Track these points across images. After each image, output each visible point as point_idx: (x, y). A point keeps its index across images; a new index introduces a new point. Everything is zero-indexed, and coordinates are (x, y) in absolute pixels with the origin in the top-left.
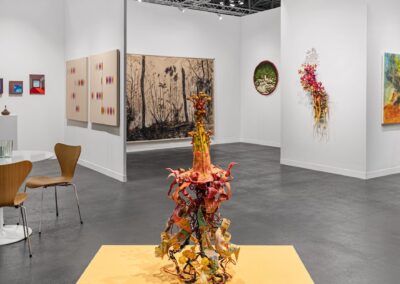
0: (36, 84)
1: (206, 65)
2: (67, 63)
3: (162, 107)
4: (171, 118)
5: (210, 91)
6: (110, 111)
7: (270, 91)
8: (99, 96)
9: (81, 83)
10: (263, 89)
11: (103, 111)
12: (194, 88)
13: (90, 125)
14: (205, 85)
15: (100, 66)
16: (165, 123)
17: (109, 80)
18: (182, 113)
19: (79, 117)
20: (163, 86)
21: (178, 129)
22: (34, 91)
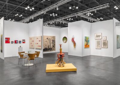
0: (24, 41)
1: (54, 37)
2: (30, 37)
3: (46, 45)
4: (48, 47)
5: (55, 42)
6: (40, 46)
7: (66, 42)
8: (37, 44)
9: (33, 41)
10: (64, 42)
11: (38, 46)
12: (52, 42)
13: (35, 49)
14: (54, 41)
15: (38, 38)
16: (47, 48)
17: (40, 41)
18: (50, 46)
19: (32, 47)
20: (46, 41)
21: (49, 49)
22: (23, 43)
